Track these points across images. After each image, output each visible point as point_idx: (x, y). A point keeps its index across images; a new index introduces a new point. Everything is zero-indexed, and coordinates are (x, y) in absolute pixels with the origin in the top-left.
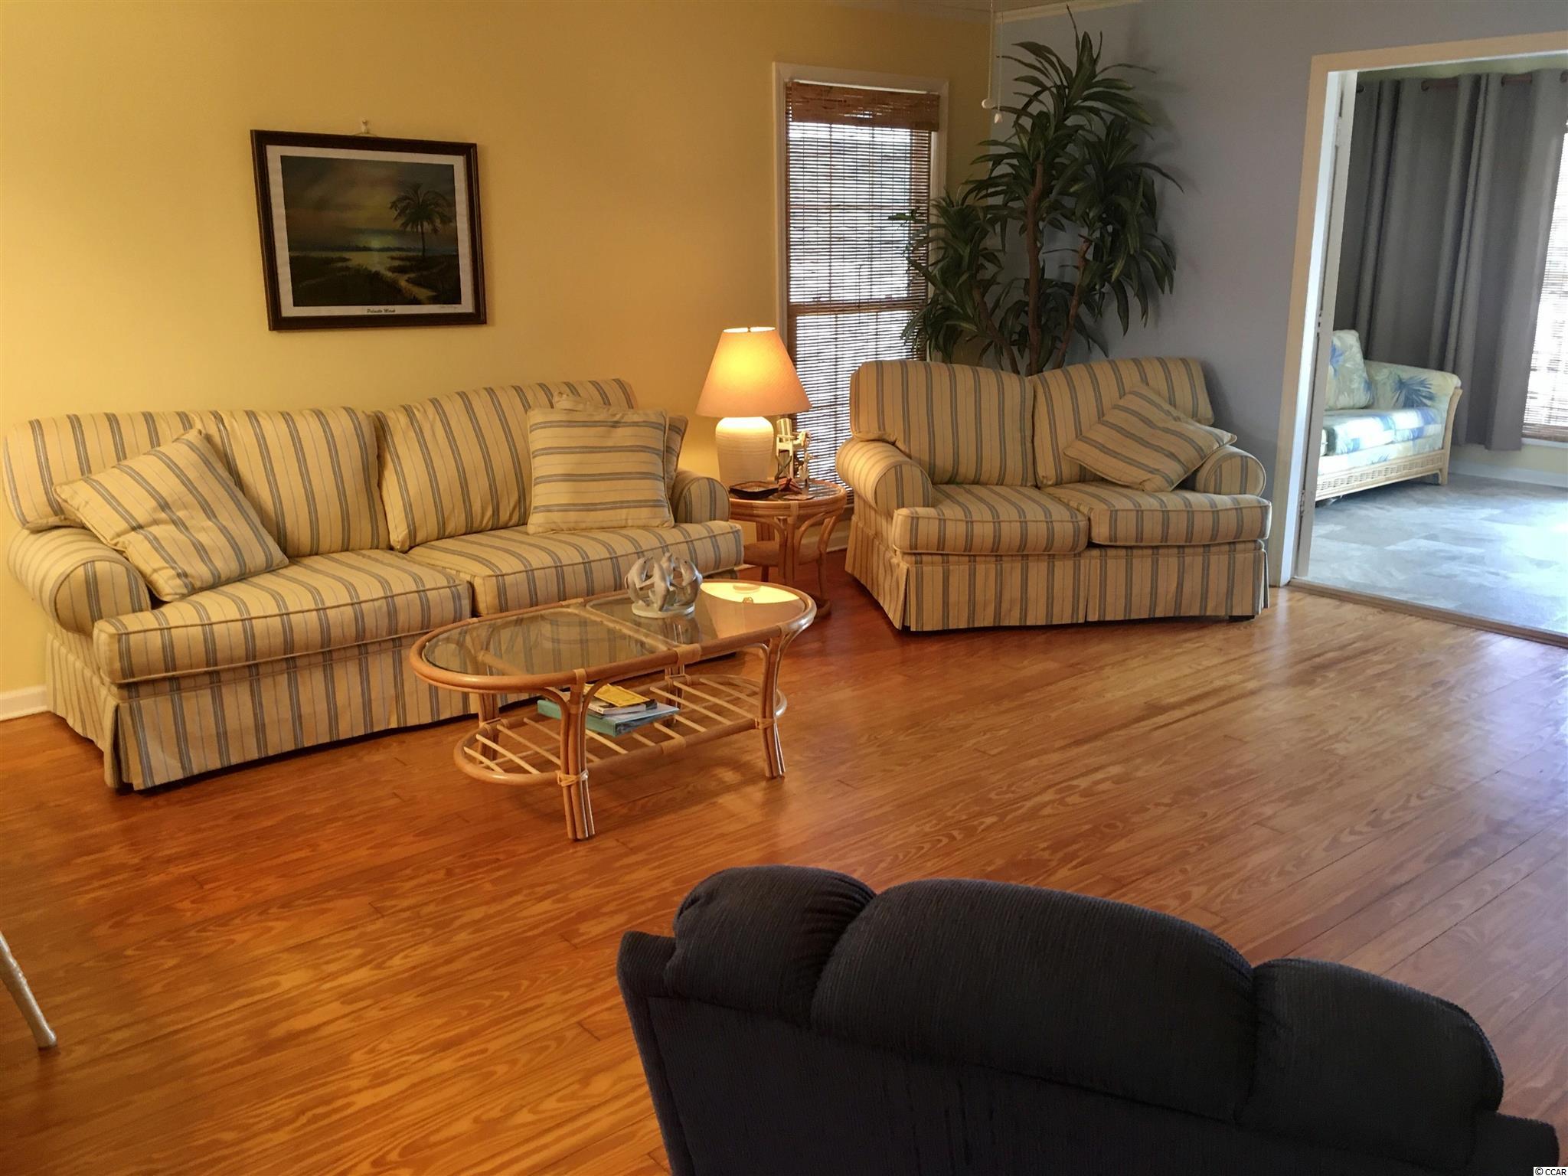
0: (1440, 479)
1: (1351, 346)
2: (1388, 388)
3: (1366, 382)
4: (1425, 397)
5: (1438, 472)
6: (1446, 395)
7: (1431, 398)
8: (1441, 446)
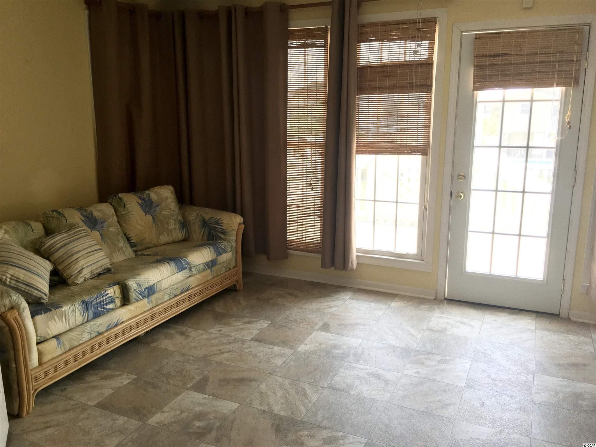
0: (238, 287)
1: (167, 198)
2: (197, 226)
3: (181, 222)
4: (220, 232)
5: (236, 283)
6: (233, 230)
7: (224, 232)
8: (234, 265)
